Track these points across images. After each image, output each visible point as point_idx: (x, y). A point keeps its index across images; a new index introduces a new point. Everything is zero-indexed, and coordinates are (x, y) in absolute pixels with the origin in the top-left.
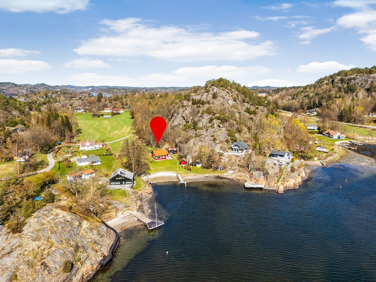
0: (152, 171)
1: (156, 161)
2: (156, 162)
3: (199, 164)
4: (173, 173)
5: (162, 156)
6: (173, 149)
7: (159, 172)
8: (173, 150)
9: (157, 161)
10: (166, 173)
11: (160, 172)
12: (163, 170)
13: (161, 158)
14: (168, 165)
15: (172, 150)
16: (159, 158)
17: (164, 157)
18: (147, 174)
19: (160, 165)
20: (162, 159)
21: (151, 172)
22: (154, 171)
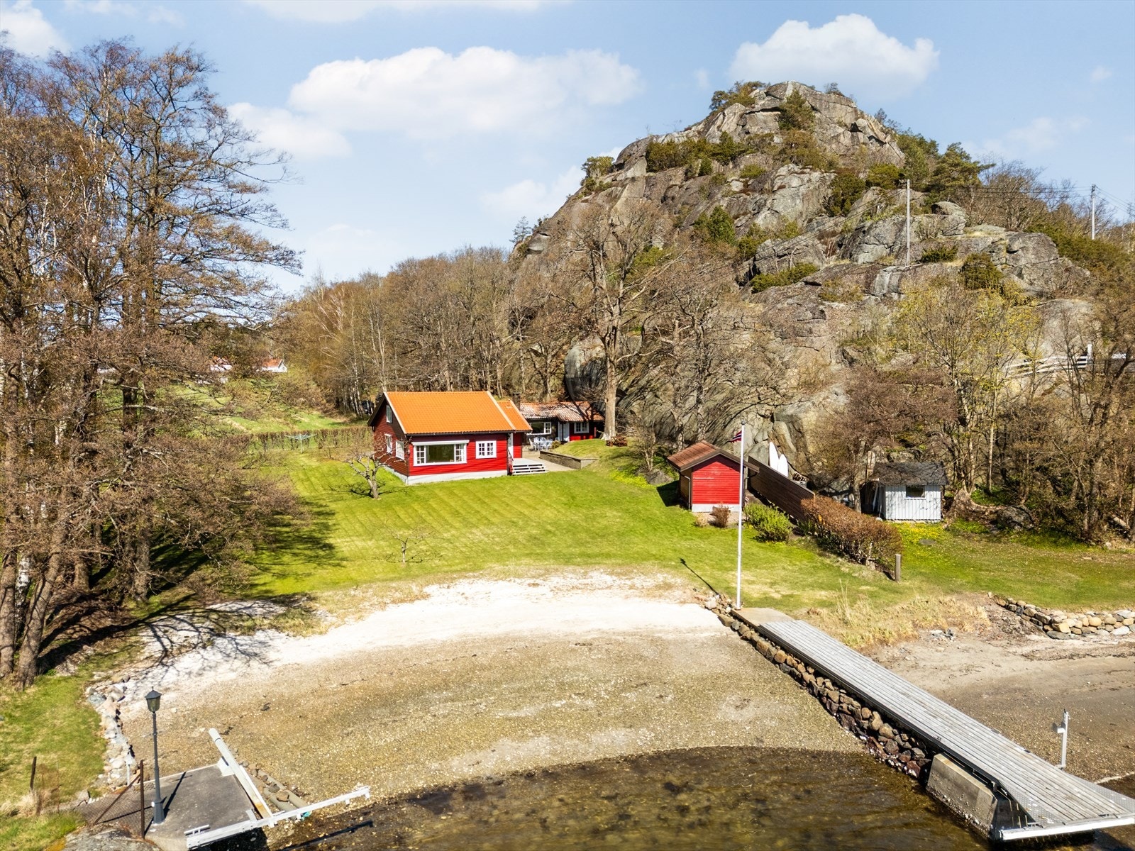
0: (351, 570)
1: (413, 480)
2: (408, 491)
3: (915, 491)
4: (650, 593)
5: (473, 437)
6: (553, 413)
7: (447, 577)
8: (556, 421)
9: (422, 487)
10: (544, 589)
11: (463, 586)
12: (500, 558)
13: (464, 461)
14: (549, 514)
15: (543, 414)
16: (448, 453)
17: (488, 450)
18: (258, 609)
19: (456, 513)
20: (474, 465)
21: (335, 584)
22: (380, 568)
